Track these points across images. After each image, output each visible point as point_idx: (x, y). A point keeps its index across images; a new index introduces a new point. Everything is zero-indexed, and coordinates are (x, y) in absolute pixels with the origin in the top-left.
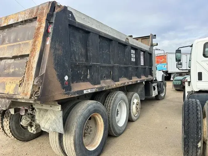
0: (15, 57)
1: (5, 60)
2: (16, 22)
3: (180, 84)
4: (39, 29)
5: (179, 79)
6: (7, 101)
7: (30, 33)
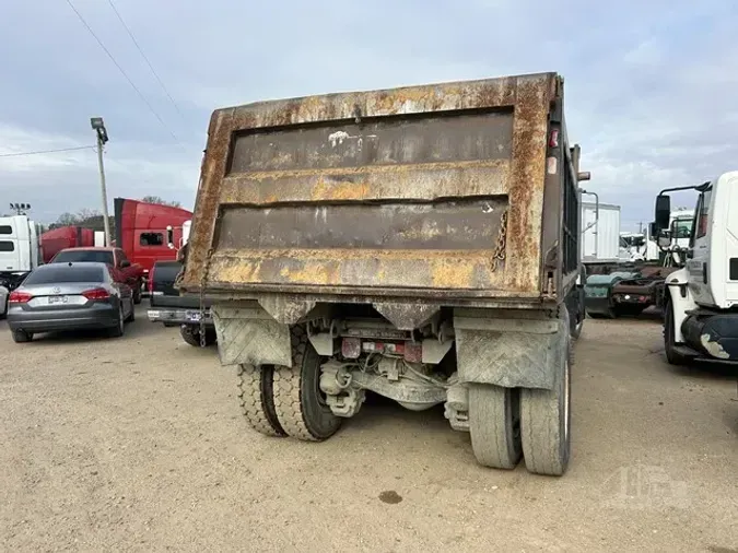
0: (437, 202)
1: (394, 207)
2: (430, 110)
3: (605, 296)
4: (527, 136)
5: (600, 282)
6: (424, 307)
7: (479, 144)
